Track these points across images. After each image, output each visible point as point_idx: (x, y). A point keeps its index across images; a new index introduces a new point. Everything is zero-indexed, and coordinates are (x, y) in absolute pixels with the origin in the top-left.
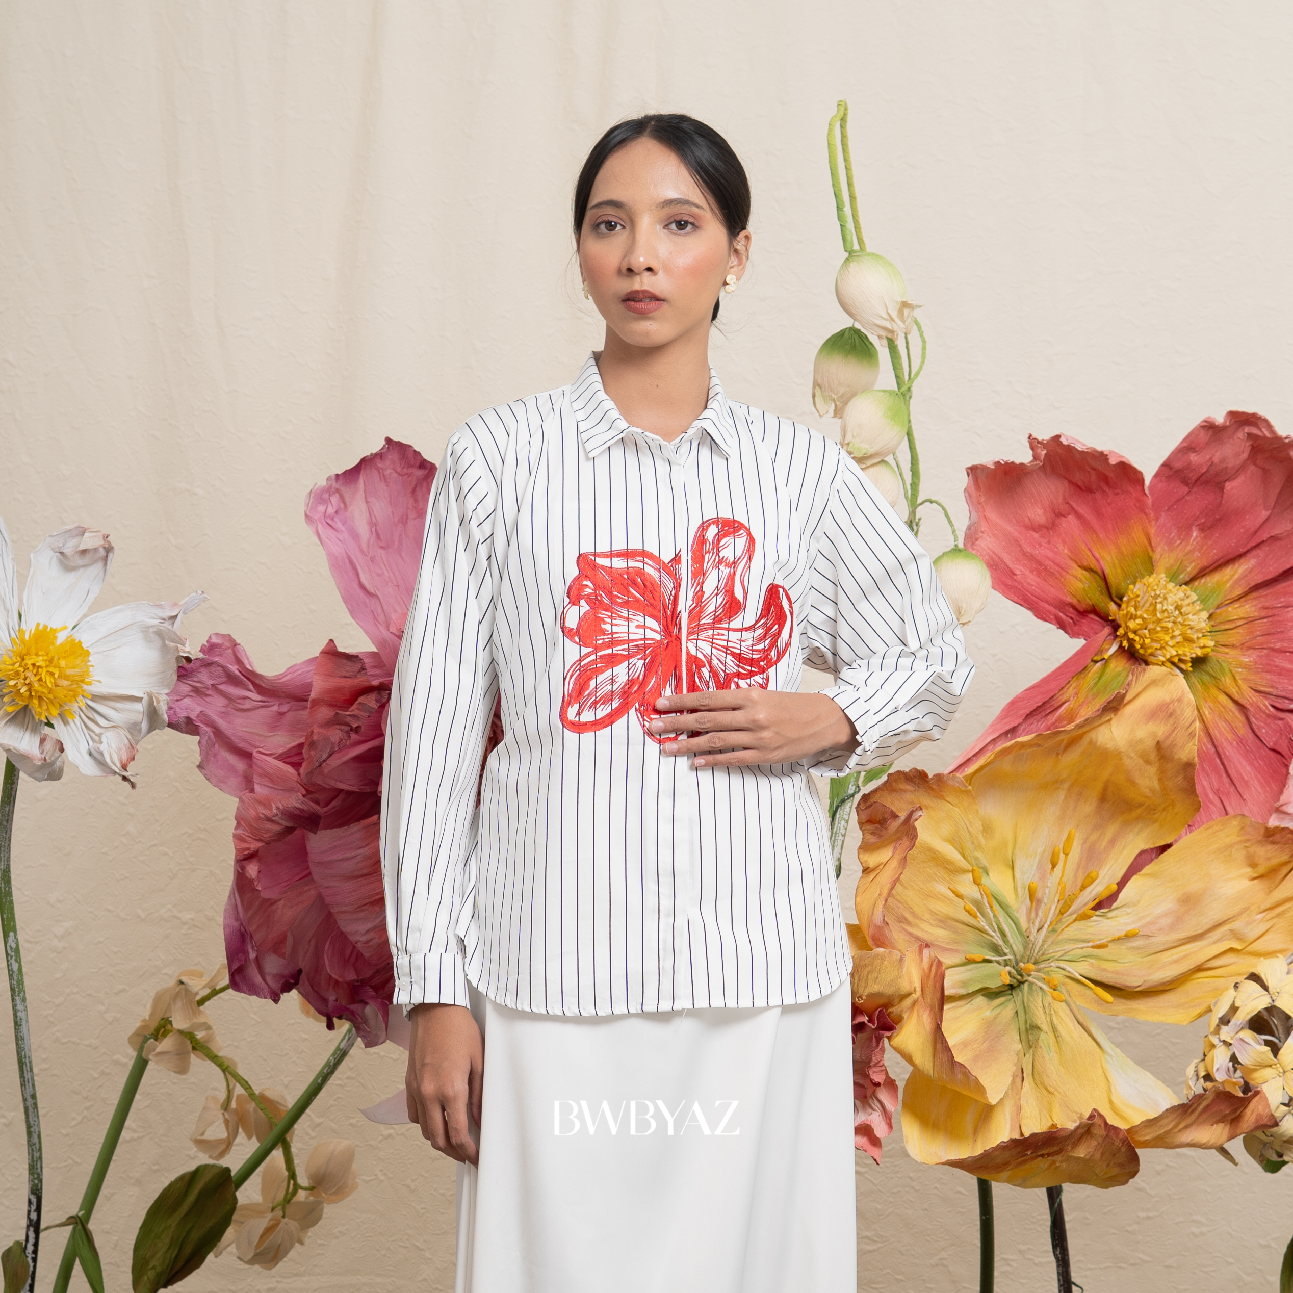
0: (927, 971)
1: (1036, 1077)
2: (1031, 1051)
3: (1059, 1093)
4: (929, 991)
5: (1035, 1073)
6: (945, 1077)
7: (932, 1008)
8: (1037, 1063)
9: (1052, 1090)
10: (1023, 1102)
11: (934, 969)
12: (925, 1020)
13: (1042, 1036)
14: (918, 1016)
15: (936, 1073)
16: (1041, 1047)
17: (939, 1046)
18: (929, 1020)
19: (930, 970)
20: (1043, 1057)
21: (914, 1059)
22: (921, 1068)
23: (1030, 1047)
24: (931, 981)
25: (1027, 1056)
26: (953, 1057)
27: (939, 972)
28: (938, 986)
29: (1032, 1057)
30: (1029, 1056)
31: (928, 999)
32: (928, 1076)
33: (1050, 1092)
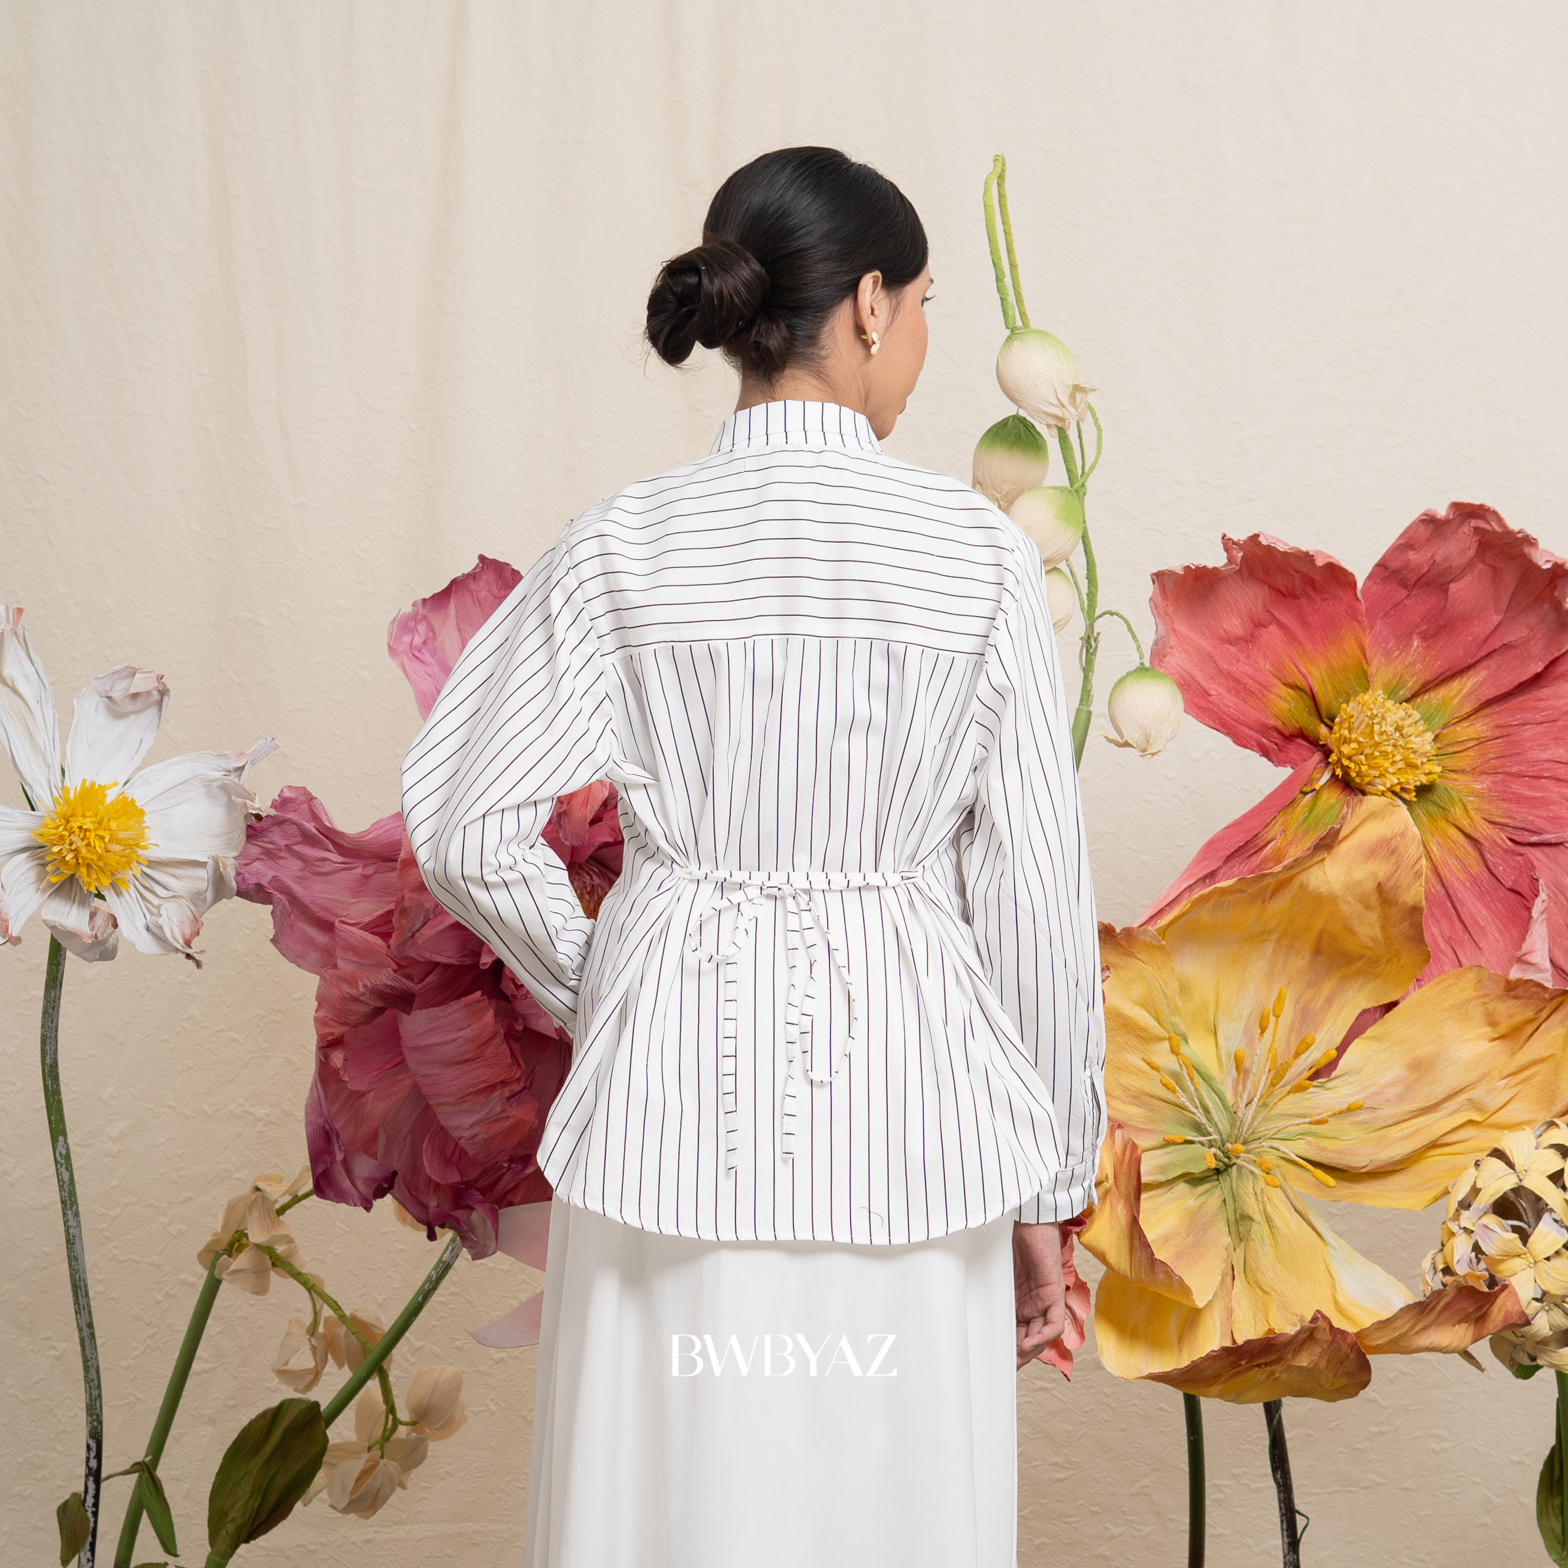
0: (1120, 1156)
1: (1249, 1274)
2: (1242, 1244)
3: (1276, 1292)
4: (1123, 1179)
5: (1248, 1270)
6: (1144, 1277)
7: (1127, 1198)
8: (1249, 1259)
9: (1267, 1289)
10: (1234, 1304)
11: (1128, 1152)
12: (1119, 1213)
13: (1255, 1227)
14: (1111, 1207)
15: (1133, 1273)
16: (1253, 1240)
17: (1136, 1242)
18: (1124, 1213)
19: (1124, 1154)
20: (1256, 1252)
21: (1107, 1257)
22: (1116, 1268)
23: (1241, 1240)
24: (1125, 1167)
25: (1238, 1250)
26: (1153, 1254)
27: (1134, 1157)
28: (1133, 1172)
29: (1243, 1252)
30: (1240, 1251)
31: (1123, 1188)
32: (1125, 1277)
33: (1265, 1292)
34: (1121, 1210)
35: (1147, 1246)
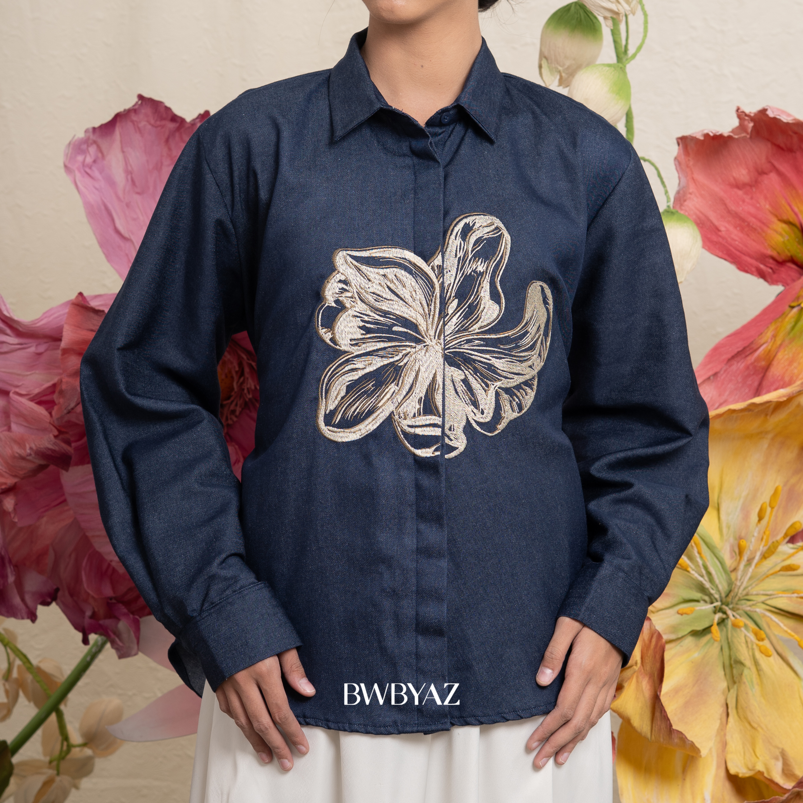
0: (647, 641)
1: (740, 711)
2: (735, 686)
3: (762, 729)
4: (648, 661)
5: (739, 707)
6: (662, 740)
7: (651, 676)
8: (741, 698)
9: (755, 725)
10: (728, 738)
11: (654, 640)
12: (644, 687)
13: (746, 672)
14: (637, 681)
15: (653, 737)
16: (744, 683)
17: (658, 714)
18: (648, 687)
19: (650, 641)
20: (747, 693)
21: (632, 721)
22: (639, 730)
23: (734, 683)
24: (651, 652)
25: (732, 691)
26: (671, 726)
27: (659, 644)
28: (658, 657)
29: (735, 692)
30: (733, 693)
31: (648, 667)
32: (645, 738)
33: (753, 727)
34: (646, 686)
35: (666, 718)
